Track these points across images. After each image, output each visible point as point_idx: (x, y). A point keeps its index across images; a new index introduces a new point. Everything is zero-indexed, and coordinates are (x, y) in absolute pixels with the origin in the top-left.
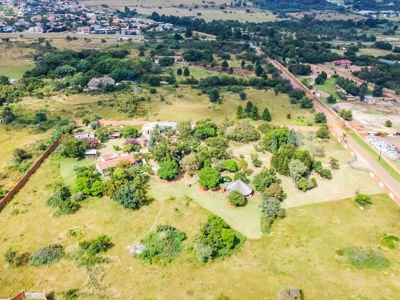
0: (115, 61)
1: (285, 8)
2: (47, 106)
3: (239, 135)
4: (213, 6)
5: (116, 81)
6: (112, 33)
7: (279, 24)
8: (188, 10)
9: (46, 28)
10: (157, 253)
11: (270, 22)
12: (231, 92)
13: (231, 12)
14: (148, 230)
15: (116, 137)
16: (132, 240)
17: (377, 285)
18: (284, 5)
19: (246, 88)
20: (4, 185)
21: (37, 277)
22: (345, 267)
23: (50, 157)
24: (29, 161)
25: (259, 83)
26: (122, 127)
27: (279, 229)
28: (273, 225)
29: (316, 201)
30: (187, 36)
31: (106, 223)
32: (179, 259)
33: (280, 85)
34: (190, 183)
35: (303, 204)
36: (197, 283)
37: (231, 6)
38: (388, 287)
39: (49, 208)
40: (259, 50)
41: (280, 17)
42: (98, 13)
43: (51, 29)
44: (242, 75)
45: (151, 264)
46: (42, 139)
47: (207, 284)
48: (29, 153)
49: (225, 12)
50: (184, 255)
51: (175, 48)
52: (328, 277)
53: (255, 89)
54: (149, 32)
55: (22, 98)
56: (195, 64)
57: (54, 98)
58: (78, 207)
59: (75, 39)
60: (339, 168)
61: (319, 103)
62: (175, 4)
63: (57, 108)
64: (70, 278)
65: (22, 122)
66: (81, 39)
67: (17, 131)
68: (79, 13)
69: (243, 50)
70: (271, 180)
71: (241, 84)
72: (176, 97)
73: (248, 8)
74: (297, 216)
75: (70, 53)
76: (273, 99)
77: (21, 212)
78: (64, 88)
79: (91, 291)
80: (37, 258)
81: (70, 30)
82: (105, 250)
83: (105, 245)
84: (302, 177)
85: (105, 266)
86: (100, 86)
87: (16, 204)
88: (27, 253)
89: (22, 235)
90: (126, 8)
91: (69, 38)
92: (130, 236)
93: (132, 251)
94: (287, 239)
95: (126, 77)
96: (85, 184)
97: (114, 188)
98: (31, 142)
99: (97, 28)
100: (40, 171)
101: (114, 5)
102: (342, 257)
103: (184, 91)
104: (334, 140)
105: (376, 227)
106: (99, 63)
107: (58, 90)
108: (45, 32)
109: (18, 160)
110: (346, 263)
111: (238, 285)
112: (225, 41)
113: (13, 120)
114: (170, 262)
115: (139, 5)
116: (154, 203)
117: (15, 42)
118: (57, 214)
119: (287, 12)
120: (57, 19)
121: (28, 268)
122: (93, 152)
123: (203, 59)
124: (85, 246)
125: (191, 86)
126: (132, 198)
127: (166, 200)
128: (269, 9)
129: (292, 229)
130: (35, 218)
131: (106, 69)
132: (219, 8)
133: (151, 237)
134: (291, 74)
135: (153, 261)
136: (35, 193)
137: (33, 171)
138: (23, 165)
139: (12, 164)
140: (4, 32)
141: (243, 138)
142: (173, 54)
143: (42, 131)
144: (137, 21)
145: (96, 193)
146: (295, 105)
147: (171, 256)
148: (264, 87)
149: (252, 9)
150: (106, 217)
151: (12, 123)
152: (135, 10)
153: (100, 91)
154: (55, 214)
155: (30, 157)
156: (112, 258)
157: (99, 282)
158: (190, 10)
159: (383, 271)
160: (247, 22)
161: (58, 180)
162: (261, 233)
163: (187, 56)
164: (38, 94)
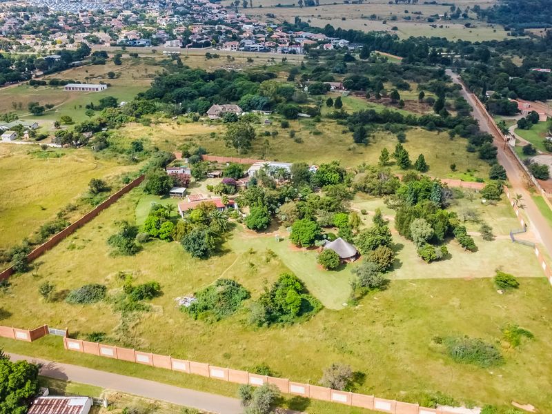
0: (249, 85)
1: (524, 22)
2: (150, 134)
3: (369, 185)
4: (418, 18)
5: (244, 110)
6: (265, 50)
7: (507, 44)
8: (382, 22)
9: (186, 43)
10: (206, 308)
11: (494, 42)
12: (388, 132)
13: (442, 27)
14: (209, 284)
15: (215, 176)
16: (186, 292)
17: (471, 384)
18: (524, 17)
19: (412, 128)
20: (70, 218)
21: (68, 315)
22: (438, 358)
23: (131, 192)
24: (105, 194)
25: (431, 122)
26: (228, 164)
27: (372, 303)
28: (365, 297)
29: (440, 276)
30: (361, 57)
31: (165, 269)
32: (230, 320)
33: (460, 126)
34: (282, 237)
35: (419, 277)
36: (240, 347)
37: (445, 18)
38: (485, 389)
39: (109, 247)
40: (458, 78)
41: (514, 35)
42: (258, 25)
43: (191, 44)
44: (416, 111)
45: (196, 319)
46: (130, 171)
47: (251, 350)
48: (109, 185)
49: (433, 26)
50: (239, 315)
51: (338, 72)
52: (408, 366)
53: (424, 130)
54: (312, 51)
55: (126, 125)
56: (357, 94)
57: (162, 126)
58: (139, 249)
59: (216, 56)
60: (494, 240)
61: (510, 155)
62: (365, 15)
63: (161, 138)
64: (101, 321)
65: (115, 150)
66: (223, 57)
67: (107, 161)
68: (234, 25)
69: (432, 78)
70: (379, 242)
71: (407, 122)
72: (312, 134)
73: (468, 21)
74: (403, 290)
75: (199, 73)
76: (444, 145)
77: (77, 247)
78: (178, 115)
79: (117, 338)
80: (74, 296)
81: (214, 46)
82: (151, 298)
83: (152, 292)
84: (427, 244)
85: (144, 314)
86: (221, 115)
87: (75, 238)
88: (67, 290)
89: (69, 272)
90: (297, 19)
91: (209, 56)
92: (184, 288)
93: (181, 303)
94: (377, 315)
95: (257, 106)
96: (153, 224)
97: (184, 231)
98: (117, 174)
99: (249, 43)
100: (114, 207)
101: (283, 15)
102: (439, 345)
103: (326, 127)
104: (506, 203)
105: (508, 318)
106: (229, 87)
107: (170, 118)
108: (184, 47)
109: (93, 192)
110: (442, 353)
111: (287, 356)
112: (411, 65)
113: (104, 148)
114: (218, 321)
115: (316, 15)
116: (229, 255)
117: (144, 59)
118: (114, 254)
119: (527, 28)
120: (203, 32)
121: (63, 306)
122: (182, 190)
123: (369, 87)
124: (129, 290)
125: (338, 121)
126: (200, 245)
127: (245, 254)
128: (500, 23)
129: (389, 305)
130: (90, 255)
131: (236, 95)
132: (427, 20)
133: (208, 290)
134: (487, 113)
135: (199, 317)
136: (100, 230)
137: (106, 206)
138: (98, 197)
139: (87, 196)
140: (136, 46)
141: (374, 189)
142: (332, 79)
143: (133, 163)
144: (304, 36)
145: (164, 236)
146: (471, 154)
147: (222, 314)
148: (438, 128)
149: (473, 23)
150: (166, 264)
151: (102, 151)
152: (309, 21)
153: (220, 121)
154: (111, 254)
155: (109, 190)
156: (154, 307)
157: (130, 329)
158: (384, 23)
159: (488, 370)
160: (459, 40)
161: (130, 218)
162: (345, 304)
163: (348, 83)
164: (144, 121)
